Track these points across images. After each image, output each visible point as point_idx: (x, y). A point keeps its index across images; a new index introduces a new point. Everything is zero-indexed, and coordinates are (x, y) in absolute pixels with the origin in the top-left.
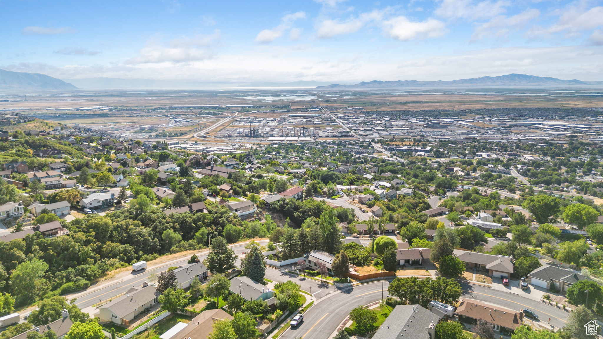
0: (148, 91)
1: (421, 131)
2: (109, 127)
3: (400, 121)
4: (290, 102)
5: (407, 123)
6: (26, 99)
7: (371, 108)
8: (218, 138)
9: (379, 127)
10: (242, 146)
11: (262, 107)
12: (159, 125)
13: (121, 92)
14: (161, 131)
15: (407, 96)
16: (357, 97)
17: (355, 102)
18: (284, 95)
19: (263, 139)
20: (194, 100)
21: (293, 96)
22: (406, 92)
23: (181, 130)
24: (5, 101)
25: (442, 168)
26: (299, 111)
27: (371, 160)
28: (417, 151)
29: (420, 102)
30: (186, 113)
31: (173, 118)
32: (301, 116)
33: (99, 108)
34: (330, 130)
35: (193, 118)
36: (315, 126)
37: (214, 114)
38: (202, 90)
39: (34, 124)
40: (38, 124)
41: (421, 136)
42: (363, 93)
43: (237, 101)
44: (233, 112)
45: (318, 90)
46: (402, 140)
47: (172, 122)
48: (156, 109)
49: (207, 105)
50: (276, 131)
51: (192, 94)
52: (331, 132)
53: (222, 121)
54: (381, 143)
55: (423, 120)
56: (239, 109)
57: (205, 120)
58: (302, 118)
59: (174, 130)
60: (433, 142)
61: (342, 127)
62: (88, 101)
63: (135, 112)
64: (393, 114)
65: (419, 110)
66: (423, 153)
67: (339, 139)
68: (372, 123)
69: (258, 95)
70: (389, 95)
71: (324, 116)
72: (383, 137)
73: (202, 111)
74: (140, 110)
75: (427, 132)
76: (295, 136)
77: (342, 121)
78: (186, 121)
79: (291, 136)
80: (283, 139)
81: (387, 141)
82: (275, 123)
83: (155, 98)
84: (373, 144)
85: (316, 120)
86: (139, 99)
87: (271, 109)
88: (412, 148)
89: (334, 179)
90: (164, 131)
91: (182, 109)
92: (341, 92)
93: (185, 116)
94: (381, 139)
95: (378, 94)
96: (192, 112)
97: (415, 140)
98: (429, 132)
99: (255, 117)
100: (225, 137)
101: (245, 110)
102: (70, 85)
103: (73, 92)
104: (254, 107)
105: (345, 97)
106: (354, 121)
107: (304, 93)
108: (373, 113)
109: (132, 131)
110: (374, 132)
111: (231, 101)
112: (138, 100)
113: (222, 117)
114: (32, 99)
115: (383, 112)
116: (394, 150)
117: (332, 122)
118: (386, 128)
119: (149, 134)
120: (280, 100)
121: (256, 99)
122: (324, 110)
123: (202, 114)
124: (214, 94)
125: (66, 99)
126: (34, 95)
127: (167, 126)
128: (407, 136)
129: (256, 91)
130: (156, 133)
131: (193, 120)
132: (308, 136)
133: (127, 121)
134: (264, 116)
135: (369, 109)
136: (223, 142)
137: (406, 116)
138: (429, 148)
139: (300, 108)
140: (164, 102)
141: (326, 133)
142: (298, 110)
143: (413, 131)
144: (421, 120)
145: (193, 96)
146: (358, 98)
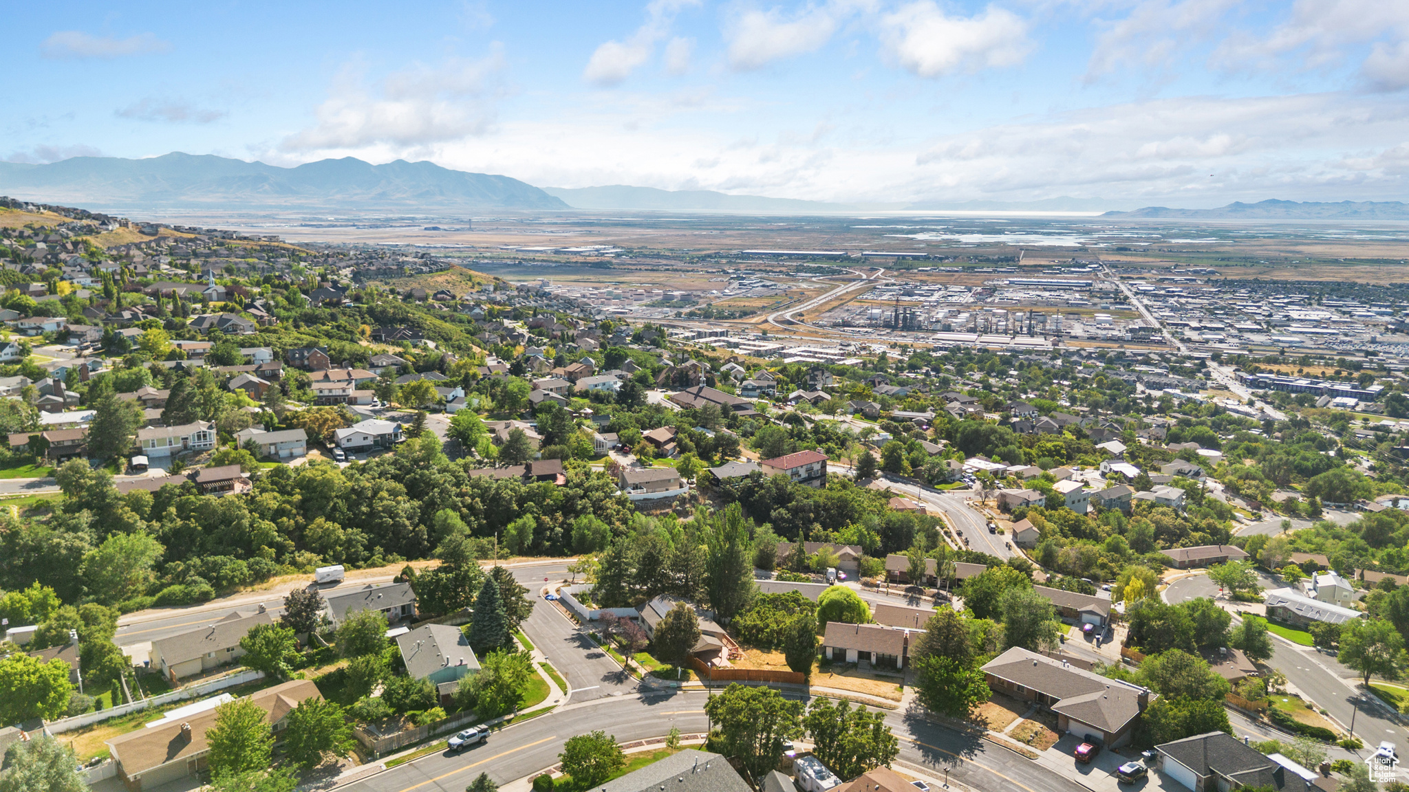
0: (706, 217)
1: (1373, 341)
2: (605, 290)
3: (1317, 310)
4: (1021, 248)
5: (1335, 318)
6: (470, 226)
7: (1242, 271)
8: (821, 326)
9: (1249, 322)
10: (864, 349)
11: (947, 258)
12: (704, 291)
13: (651, 217)
14: (704, 306)
15: (1362, 243)
16: (1212, 240)
17: (1201, 255)
18: (1012, 232)
19: (921, 335)
20: (796, 239)
21: (1036, 233)
22: (1361, 232)
23: (747, 304)
24: (435, 229)
25: (1384, 446)
26: (1038, 271)
27: (1180, 405)
28: (1334, 393)
29: (1397, 262)
30: (768, 269)
31: (739, 278)
32: (1038, 284)
33: (597, 250)
34: (1106, 322)
35: (780, 280)
36: (1069, 310)
37: (828, 272)
38: (818, 217)
39: (446, 277)
40: (454, 277)
41: (1368, 353)
42: (1230, 232)
43: (892, 242)
44: (873, 270)
45: (1106, 221)
46: (1305, 361)
47: (732, 286)
48: (709, 256)
49: (819, 250)
50: (963, 317)
51: (797, 226)
52: (1105, 329)
53: (841, 290)
54: (1237, 363)
55: (1388, 310)
56: (891, 262)
57: (804, 285)
58: (1040, 290)
59: (732, 303)
60: (1399, 374)
61: (1141, 316)
62: (582, 235)
63: (664, 262)
64: (1302, 290)
65: (1385, 283)
66: (1351, 401)
67: (1122, 347)
68: (1229, 311)
69: (946, 231)
70: (1309, 239)
71: (1101, 286)
72: (1250, 351)
73: (802, 264)
74: (674, 258)
75: (1390, 344)
76: (1006, 332)
77: (1146, 301)
78: (763, 286)
79: (997, 332)
80: (973, 337)
81: (1256, 360)
82: (968, 298)
83: (715, 232)
84: (1212, 365)
85: (1077, 295)
86: (681, 233)
87: (967, 265)
88: (1321, 385)
89: (992, 443)
90: (709, 305)
91: (762, 259)
92: (1167, 227)
93: (764, 275)
94: (1239, 356)
95: (1276, 236)
96: (783, 266)
97: (1342, 363)
98: (1397, 344)
99: (921, 281)
100: (835, 325)
101: (902, 265)
102: (556, 199)
103: (559, 216)
104: (927, 258)
105: (1174, 241)
106: (1181, 304)
107: (1066, 227)
108: (1243, 284)
109: (647, 301)
110: (1228, 335)
111: (876, 242)
112: (678, 235)
113: (843, 280)
114: (483, 227)
115: (1275, 282)
116: (1266, 386)
117: (1117, 303)
118: (1270, 325)
119: (675, 311)
120: (997, 244)
121: (939, 238)
122: (1107, 271)
123: (801, 271)
124: (844, 227)
125: (543, 228)
126: (487, 219)
127: (720, 295)
128: (1325, 352)
129: (945, 221)
130: (693, 309)
131: (779, 284)
132: (1041, 334)
133: (643, 280)
134: (944, 279)
135: (1233, 274)
136: (826, 336)
137: (1341, 298)
138: (1375, 388)
139: (1043, 263)
140: (731, 241)
141: (1093, 331)
142: (1036, 269)
143: (1348, 339)
144: (1383, 309)
145: (796, 229)
146: (1211, 245)
